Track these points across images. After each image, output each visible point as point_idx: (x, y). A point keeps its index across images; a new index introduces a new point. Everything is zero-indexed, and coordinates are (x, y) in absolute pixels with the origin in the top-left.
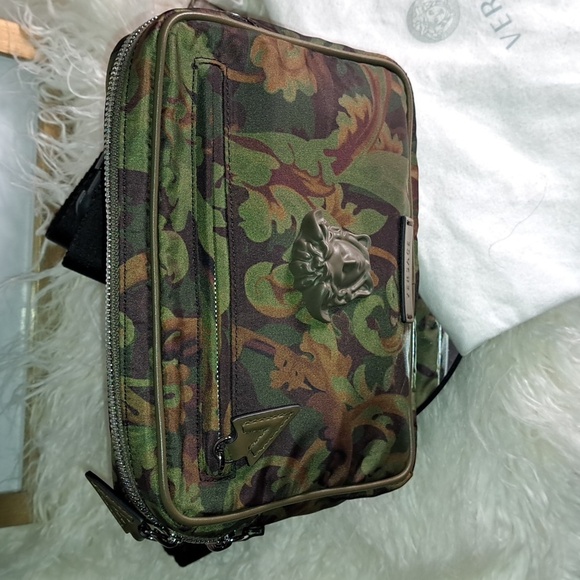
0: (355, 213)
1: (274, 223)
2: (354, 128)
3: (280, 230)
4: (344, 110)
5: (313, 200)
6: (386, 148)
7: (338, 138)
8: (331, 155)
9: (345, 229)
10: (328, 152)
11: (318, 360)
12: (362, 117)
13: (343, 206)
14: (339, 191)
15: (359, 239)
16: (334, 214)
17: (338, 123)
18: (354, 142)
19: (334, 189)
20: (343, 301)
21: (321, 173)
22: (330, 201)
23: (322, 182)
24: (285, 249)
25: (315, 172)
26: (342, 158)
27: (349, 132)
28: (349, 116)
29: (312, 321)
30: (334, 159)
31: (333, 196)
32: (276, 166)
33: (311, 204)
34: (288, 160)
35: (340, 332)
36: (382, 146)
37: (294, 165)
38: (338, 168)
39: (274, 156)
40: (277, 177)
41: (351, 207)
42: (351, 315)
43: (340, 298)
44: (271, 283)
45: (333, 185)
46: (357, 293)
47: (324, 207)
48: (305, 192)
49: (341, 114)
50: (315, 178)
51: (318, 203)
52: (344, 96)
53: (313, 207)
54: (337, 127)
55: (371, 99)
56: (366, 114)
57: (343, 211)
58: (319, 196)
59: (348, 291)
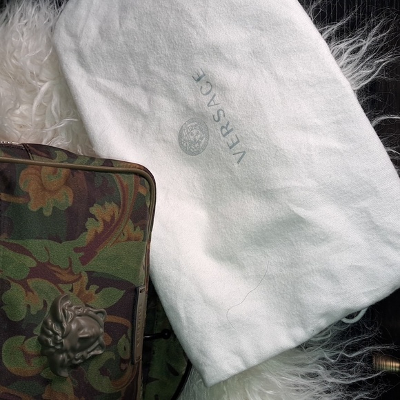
0: (97, 292)
1: (29, 307)
2: (100, 229)
3: (33, 312)
4: (92, 216)
5: (63, 286)
6: (129, 239)
7: (86, 238)
8: (80, 252)
9: (87, 306)
10: (77, 250)
12: (108, 219)
13: (88, 288)
14: (85, 279)
15: (97, 313)
16: (78, 296)
17: (87, 227)
18: (99, 240)
19: (81, 277)
20: (80, 360)
21: (70, 266)
22: (77, 286)
23: (71, 273)
24: (36, 326)
25: (65, 266)
26: (89, 253)
27: (96, 232)
28: (98, 221)
29: (53, 377)
30: (82, 254)
31: (79, 282)
32: (34, 264)
33: (60, 290)
34: (44, 259)
36: (125, 238)
37: (49, 263)
38: (84, 261)
39: (33, 257)
40: (34, 273)
41: (94, 288)
43: (77, 360)
44: (23, 351)
45: (80, 273)
46: (92, 353)
47: (72, 290)
48: (56, 281)
49: (90, 220)
50: (66, 269)
51: (66, 288)
52: (95, 205)
53: (62, 292)
54: (86, 230)
55: (118, 204)
56: (113, 217)
57: (87, 292)
58: (68, 283)
59: (84, 353)
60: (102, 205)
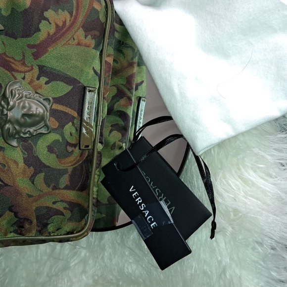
0: (47, 83)
2: (52, 30)
4: (47, 19)
5: (16, 74)
6: (79, 44)
7: (42, 36)
8: (33, 48)
9: (37, 93)
10: (30, 46)
11: (9, 167)
12: (60, 24)
13: (38, 79)
14: (36, 71)
15: (44, 99)
16: (30, 83)
17: (41, 28)
18: (51, 40)
19: (32, 69)
20: (28, 135)
21: (24, 58)
22: (28, 76)
23: (24, 64)
25: (19, 58)
26: (39, 50)
27: (49, 34)
28: (51, 24)
29: (5, 145)
30: (35, 50)
31: (30, 73)
33: (13, 76)
34: (1, 51)
35: (26, 152)
36: (76, 41)
37: (5, 54)
38: (36, 56)
41: (43, 80)
42: (36, 144)
43: (25, 133)
45: (32, 66)
46: (39, 131)
47: (24, 78)
48: (10, 69)
49: (44, 22)
50: (19, 61)
51: (19, 76)
52: (49, 10)
53: (15, 78)
54: (40, 30)
55: (71, 13)
56: (65, 23)
57: (38, 82)
58: (21, 72)
59: (31, 130)
60: (56, 11)
